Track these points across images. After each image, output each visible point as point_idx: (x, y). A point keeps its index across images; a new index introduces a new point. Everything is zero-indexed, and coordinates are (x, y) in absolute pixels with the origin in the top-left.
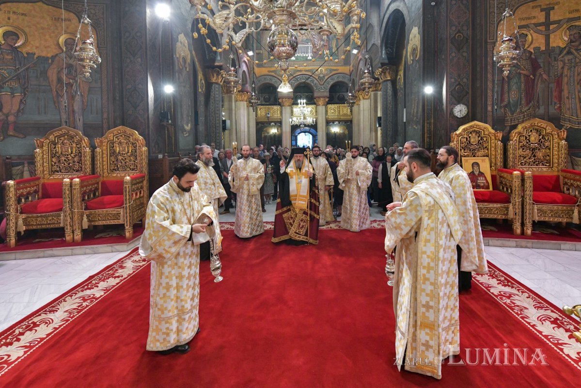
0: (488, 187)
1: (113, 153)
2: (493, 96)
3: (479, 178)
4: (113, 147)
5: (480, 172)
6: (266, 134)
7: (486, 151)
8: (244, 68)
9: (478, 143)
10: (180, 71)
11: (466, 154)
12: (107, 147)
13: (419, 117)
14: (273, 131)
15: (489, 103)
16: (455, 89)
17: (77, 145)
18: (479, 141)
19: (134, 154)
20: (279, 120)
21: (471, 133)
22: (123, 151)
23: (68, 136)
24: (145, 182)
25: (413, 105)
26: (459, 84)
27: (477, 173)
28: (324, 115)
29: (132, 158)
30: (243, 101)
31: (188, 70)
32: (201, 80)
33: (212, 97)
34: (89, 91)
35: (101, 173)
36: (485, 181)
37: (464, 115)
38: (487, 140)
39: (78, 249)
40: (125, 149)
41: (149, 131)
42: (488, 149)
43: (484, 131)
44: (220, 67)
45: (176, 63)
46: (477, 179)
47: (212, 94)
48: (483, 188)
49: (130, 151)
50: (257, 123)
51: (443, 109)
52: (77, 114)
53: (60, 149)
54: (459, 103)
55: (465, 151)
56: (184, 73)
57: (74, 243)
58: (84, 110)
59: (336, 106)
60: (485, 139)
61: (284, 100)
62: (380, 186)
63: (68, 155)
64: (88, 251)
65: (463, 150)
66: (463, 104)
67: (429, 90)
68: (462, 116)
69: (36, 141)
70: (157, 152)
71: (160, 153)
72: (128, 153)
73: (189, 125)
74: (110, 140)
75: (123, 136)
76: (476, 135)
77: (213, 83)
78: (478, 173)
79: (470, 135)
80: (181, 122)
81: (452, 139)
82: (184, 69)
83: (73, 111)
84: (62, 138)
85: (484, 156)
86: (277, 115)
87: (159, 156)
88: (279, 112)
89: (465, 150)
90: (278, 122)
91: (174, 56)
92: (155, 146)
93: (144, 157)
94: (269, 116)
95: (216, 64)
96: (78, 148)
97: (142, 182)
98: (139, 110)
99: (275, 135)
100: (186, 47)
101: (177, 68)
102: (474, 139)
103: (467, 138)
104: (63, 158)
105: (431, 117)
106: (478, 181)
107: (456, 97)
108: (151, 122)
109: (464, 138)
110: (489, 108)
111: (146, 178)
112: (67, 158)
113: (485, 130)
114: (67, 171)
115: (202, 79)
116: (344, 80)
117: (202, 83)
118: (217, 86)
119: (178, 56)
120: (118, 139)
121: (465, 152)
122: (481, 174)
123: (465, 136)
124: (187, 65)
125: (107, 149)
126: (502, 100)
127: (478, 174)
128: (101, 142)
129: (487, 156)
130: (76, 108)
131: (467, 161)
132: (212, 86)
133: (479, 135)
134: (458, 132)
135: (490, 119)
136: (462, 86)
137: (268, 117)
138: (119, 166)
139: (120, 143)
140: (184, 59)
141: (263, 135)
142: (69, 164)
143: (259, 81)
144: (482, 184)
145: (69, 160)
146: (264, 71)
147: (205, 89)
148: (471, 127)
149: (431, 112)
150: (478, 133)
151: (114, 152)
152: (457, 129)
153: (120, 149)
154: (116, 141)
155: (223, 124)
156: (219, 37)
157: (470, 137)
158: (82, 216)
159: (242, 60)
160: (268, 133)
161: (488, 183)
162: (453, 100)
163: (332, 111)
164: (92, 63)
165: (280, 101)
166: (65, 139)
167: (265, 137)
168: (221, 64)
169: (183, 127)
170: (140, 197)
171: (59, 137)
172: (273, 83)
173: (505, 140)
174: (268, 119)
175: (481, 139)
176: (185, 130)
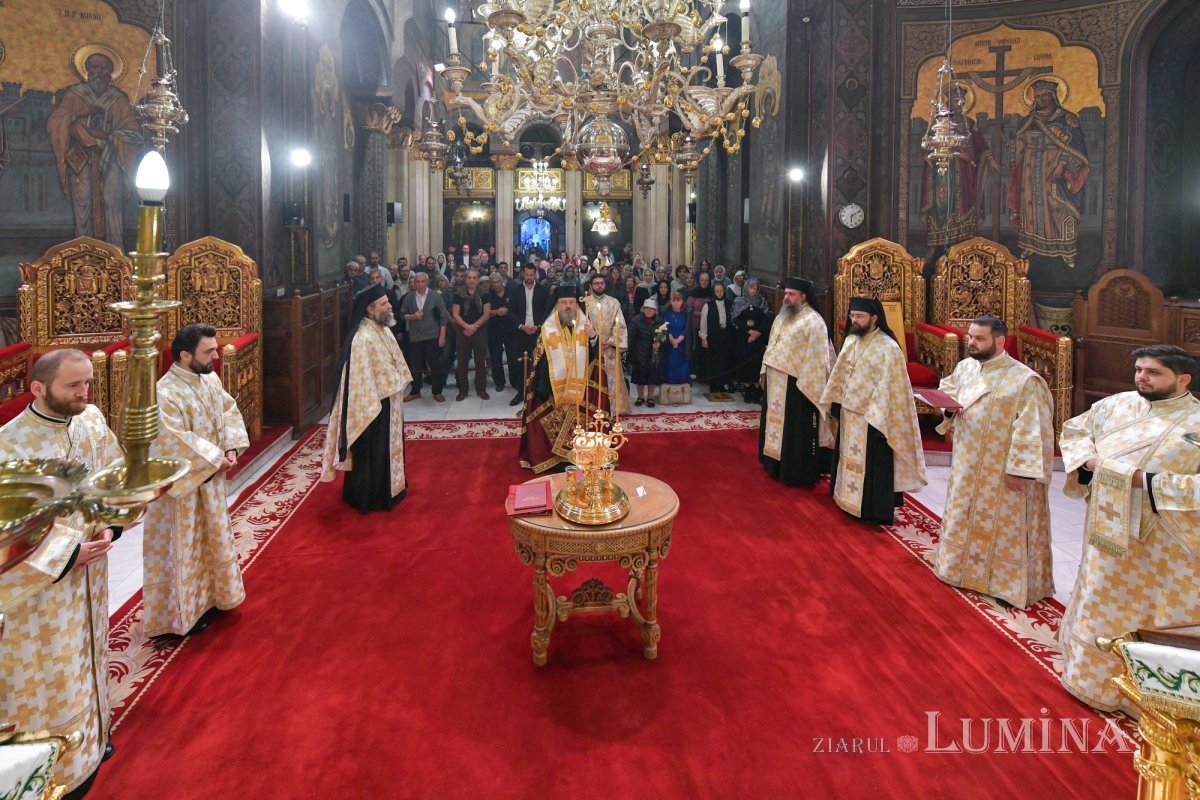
1: (189, 291)
2: (908, 194)
4: (190, 278)
6: (460, 221)
7: (897, 292)
8: (426, 95)
9: (884, 276)
10: (322, 120)
12: (176, 279)
13: (777, 220)
14: (476, 214)
15: (902, 205)
16: (843, 176)
17: (110, 274)
18: (885, 272)
19: (234, 292)
20: (491, 196)
21: (871, 258)
22: (211, 286)
23: (91, 256)
24: (257, 351)
25: (765, 198)
26: (850, 168)
28: (579, 190)
29: (228, 301)
30: (420, 160)
31: (334, 115)
32: (348, 125)
33: (369, 159)
37: (859, 223)
38: (897, 271)
40: (214, 283)
41: (261, 244)
42: (899, 288)
43: (893, 255)
44: (387, 101)
45: (315, 104)
47: (368, 152)
49: (225, 288)
50: (446, 201)
51: (821, 211)
52: (110, 211)
53: (72, 284)
54: (849, 202)
55: (861, 290)
56: (328, 122)
58: (124, 201)
60: (894, 270)
61: (501, 157)
62: (705, 344)
63: (90, 296)
65: (857, 289)
66: (857, 204)
67: (796, 175)
68: (855, 226)
70: (274, 284)
71: (279, 284)
72: (221, 290)
73: (335, 224)
74: (184, 265)
75: (211, 256)
76: (880, 261)
77: (371, 131)
79: (870, 262)
80: (321, 221)
81: (839, 269)
82: (328, 114)
83: (102, 204)
84: (79, 261)
85: (893, 301)
86: (487, 186)
87: (279, 291)
88: (490, 181)
90: (487, 199)
91: (312, 91)
92: (271, 273)
93: (255, 299)
94: (470, 187)
95: (380, 94)
96: (114, 281)
97: (251, 351)
98: (241, 202)
99: (477, 223)
100: (331, 70)
101: (316, 114)
102: (876, 269)
103: (864, 268)
104: (80, 303)
105: (799, 224)
107: (845, 191)
108: (265, 225)
109: (860, 266)
110: (902, 215)
111: (260, 342)
112: (88, 302)
113: (895, 254)
114: (88, 329)
115: (351, 123)
117: (351, 132)
118: (378, 137)
119: (317, 89)
120: (200, 263)
123: (862, 264)
124: (332, 108)
125: (176, 283)
129: (898, 300)
130: (108, 198)
132: (369, 136)
133: (886, 263)
134: (849, 257)
135: (902, 234)
136: (856, 172)
137: (468, 190)
138: (200, 317)
139: (205, 270)
140: (328, 94)
141: (454, 223)
142: (92, 315)
145: (92, 306)
147: (355, 142)
148: (871, 247)
149: (800, 213)
150: (883, 258)
151: (192, 287)
152: (848, 251)
153: (203, 281)
154: (195, 267)
155: (388, 210)
157: (869, 266)
159: (424, 81)
160: (465, 218)
162: (840, 196)
164: (169, 126)
165: (493, 159)
166: (85, 262)
167: (459, 226)
168: (389, 94)
169: (325, 230)
170: (249, 382)
171: (72, 259)
173: (929, 273)
174: (468, 195)
175: (889, 270)
176: (328, 236)
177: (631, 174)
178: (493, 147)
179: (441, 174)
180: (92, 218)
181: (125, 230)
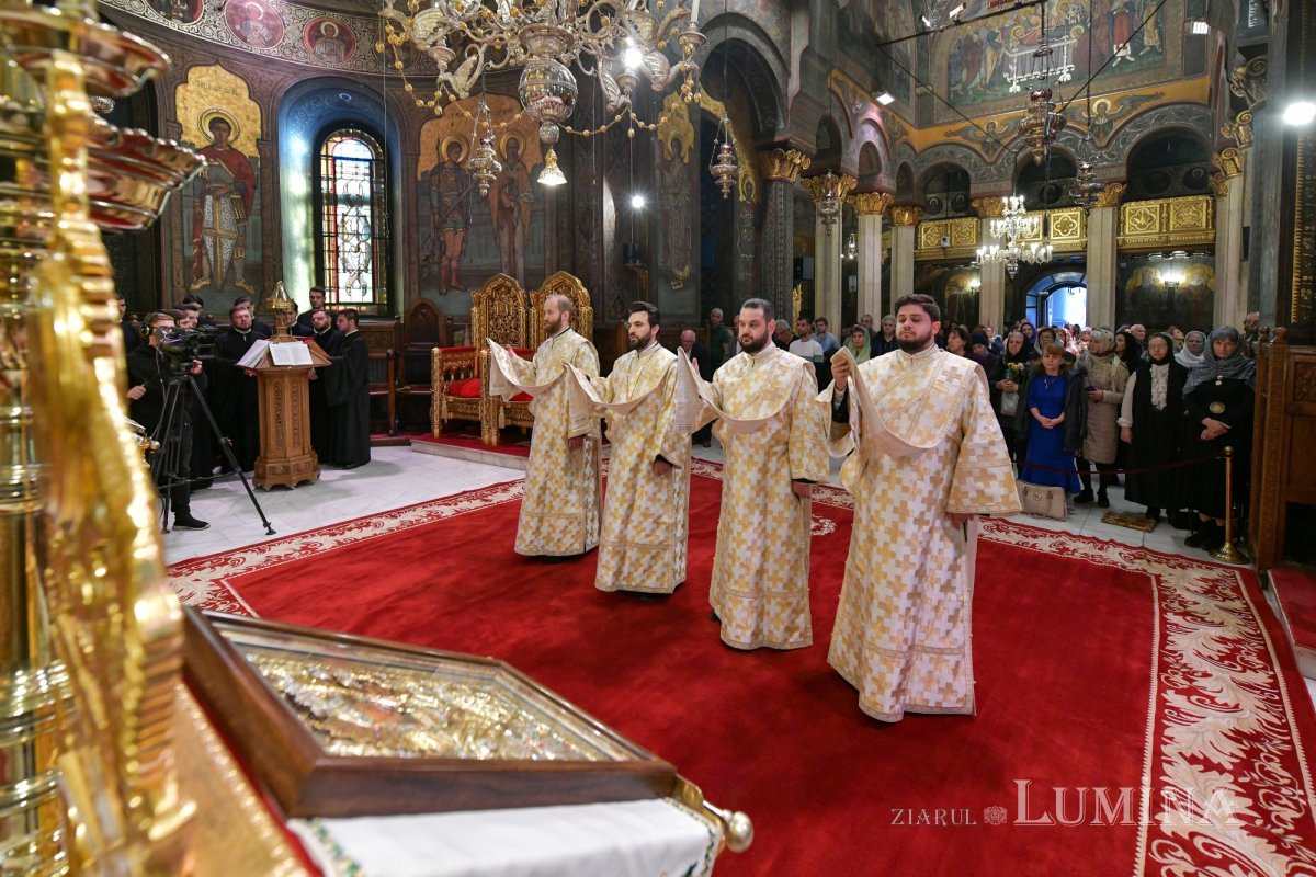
6: (956, 292)
8: (871, 135)
10: (667, 166)
14: (973, 283)
17: (514, 301)
20: (973, 255)
23: (505, 288)
28: (1109, 234)
30: (871, 212)
31: (686, 161)
33: (771, 211)
34: (531, 217)
39: (489, 456)
41: (603, 279)
44: (786, 145)
45: (657, 153)
47: (770, 203)
50: (918, 264)
52: (518, 255)
53: (497, 308)
56: (677, 168)
57: (489, 448)
58: (525, 247)
59: (1155, 204)
62: (1126, 435)
63: (505, 317)
64: (497, 461)
69: (474, 294)
73: (687, 268)
75: (563, 287)
77: (774, 180)
83: (514, 250)
84: (500, 292)
86: (966, 243)
88: (974, 231)
91: (652, 139)
92: (615, 306)
93: (583, 323)
94: (947, 244)
95: (778, 138)
96: (515, 306)
99: (978, 294)
100: (682, 117)
101: (658, 161)
104: (500, 322)
108: (607, 263)
112: (504, 321)
115: (750, 174)
116: (1182, 123)
117: (749, 183)
118: (781, 185)
124: (685, 152)
130: (517, 245)
132: (771, 186)
137: (944, 248)
141: (947, 295)
142: (506, 331)
143: (923, 162)
145: (506, 324)
146: (935, 135)
147: (756, 193)
155: (795, 266)
156: (780, 81)
158: (499, 409)
159: (862, 119)
160: (961, 289)
163: (1142, 221)
165: (975, 205)
166: (503, 293)
167: (953, 298)
168: (787, 136)
171: (497, 289)
172: (957, 162)
174: (945, 255)
176: (675, 278)
177: (1214, 201)
178: (974, 189)
179: (912, 231)
180: (510, 262)
181: (526, 269)
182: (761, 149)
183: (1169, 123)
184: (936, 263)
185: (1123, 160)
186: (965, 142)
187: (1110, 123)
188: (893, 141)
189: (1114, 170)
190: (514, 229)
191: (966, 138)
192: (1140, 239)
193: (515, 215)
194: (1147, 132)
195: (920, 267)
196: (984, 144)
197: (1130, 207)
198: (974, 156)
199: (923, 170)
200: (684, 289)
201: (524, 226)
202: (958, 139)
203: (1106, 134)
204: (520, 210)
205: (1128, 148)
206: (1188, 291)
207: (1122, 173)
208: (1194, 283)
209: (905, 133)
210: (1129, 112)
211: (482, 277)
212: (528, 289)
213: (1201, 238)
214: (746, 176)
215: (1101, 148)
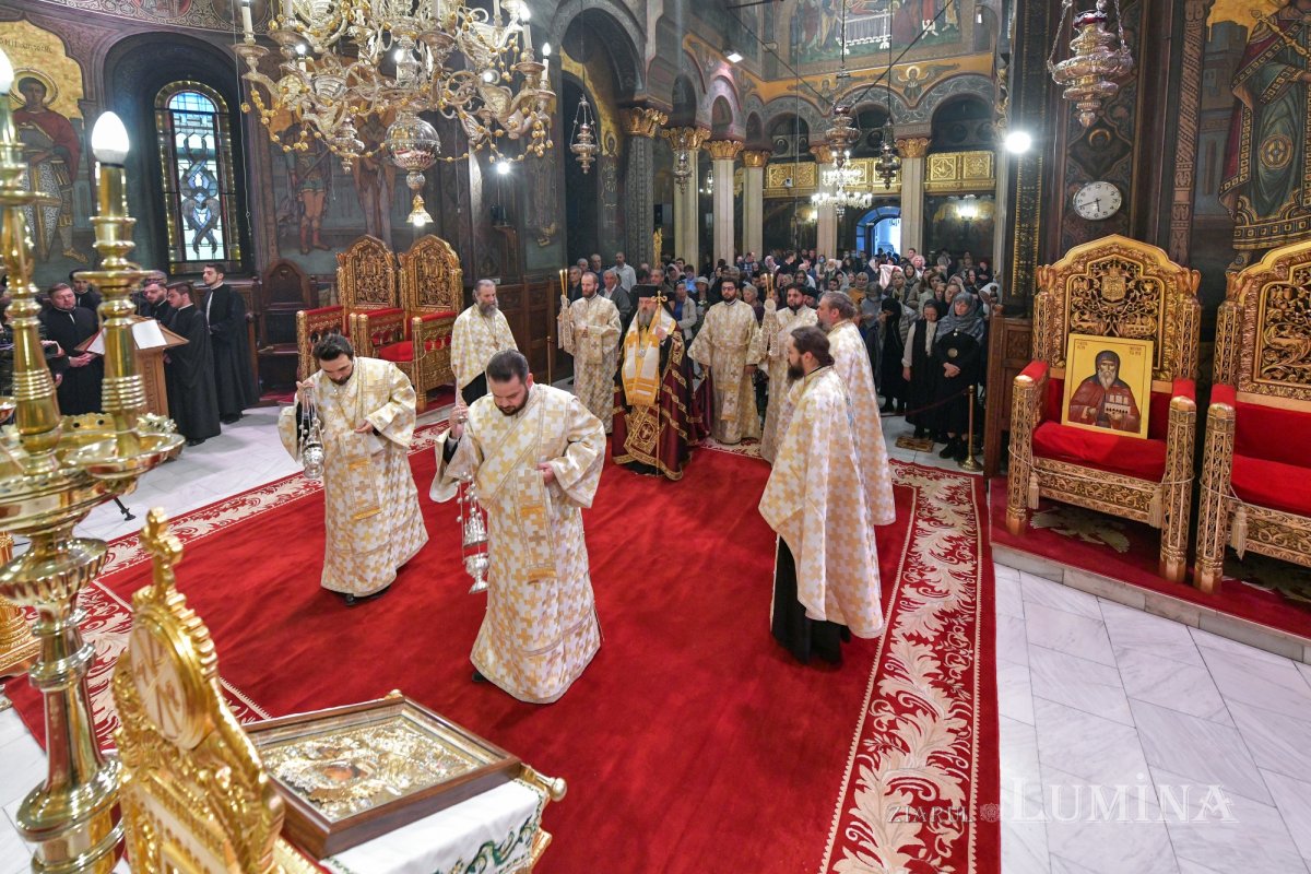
0: (1136, 429)
1: (421, 277)
2: (1195, 159)
3: (1112, 398)
4: (421, 266)
5: (1116, 378)
7: (1151, 324)
8: (723, 90)
9: (1127, 296)
11: (1085, 325)
12: (413, 267)
14: (815, 214)
15: (1182, 179)
16: (1086, 138)
17: (382, 262)
18: (1131, 291)
19: (447, 278)
21: (1104, 267)
22: (433, 273)
23: (371, 249)
27: (1106, 382)
28: (918, 180)
29: (443, 285)
30: (724, 158)
33: (632, 162)
34: (396, 180)
35: (407, 307)
36: (1128, 409)
37: (1107, 214)
38: (1154, 290)
40: (435, 271)
42: (1155, 318)
43: (1144, 263)
44: (644, 104)
46: (1105, 400)
48: (1118, 425)
49: (441, 275)
52: (384, 216)
53: (364, 268)
54: (1096, 178)
55: (1086, 317)
58: (391, 209)
59: (952, 156)
60: (1148, 287)
61: (821, 148)
62: (907, 374)
63: (373, 277)
65: (1076, 315)
66: (1111, 182)
68: (1101, 216)
69: (338, 254)
72: (439, 277)
73: (553, 226)
74: (417, 256)
75: (432, 250)
76: (1120, 273)
77: (635, 135)
78: (1110, 381)
79: (1101, 274)
80: (532, 222)
81: (1041, 283)
83: (380, 211)
84: (366, 252)
85: (1143, 338)
86: (809, 184)
88: (812, 176)
89: (1083, 313)
93: (454, 284)
94: (790, 185)
95: (637, 98)
96: (384, 267)
102: (1114, 286)
103: (1091, 281)
104: (368, 281)
105: (1034, 214)
106: (1107, 405)
107: (1089, 161)
108: (475, 227)
109: (1083, 279)
110: (1181, 196)
112: (372, 281)
113: (1148, 262)
114: (372, 300)
115: (612, 129)
116: (973, 91)
117: (611, 139)
118: (641, 140)
120: (426, 254)
121: (1083, 321)
122: (1120, 387)
123: (1086, 276)
126: (1229, 170)
127: (1111, 387)
128: (406, 259)
129: (1151, 338)
130: (382, 207)
131: (1083, 345)
132: (632, 141)
133: (1132, 275)
134: (1061, 264)
135: (1180, 230)
136: (1111, 129)
137: (788, 188)
138: (428, 296)
139: (429, 261)
142: (374, 289)
143: (769, 111)
144: (1117, 416)
145: (374, 284)
146: (780, 88)
147: (618, 148)
148: (1102, 251)
149: (1035, 198)
150: (1128, 269)
151: (423, 275)
152: (1059, 256)
153: (429, 271)
154: (424, 258)
155: (656, 212)
157: (1100, 279)
159: (714, 75)
161: (1138, 416)
163: (943, 170)
165: (813, 151)
166: (369, 252)
168: (645, 97)
169: (537, 230)
171: (363, 250)
172: (798, 113)
173: (1212, 295)
174: (789, 193)
175: (1137, 287)
176: (542, 235)
178: (813, 138)
179: (761, 172)
180: (375, 222)
181: (392, 230)
182: (621, 106)
183: (963, 90)
184: (781, 201)
185: (928, 119)
186: (805, 96)
187: (919, 87)
188: (743, 93)
189: (922, 127)
190: (377, 192)
191: (805, 92)
192: (941, 184)
193: (379, 177)
194: (947, 96)
195: (768, 203)
196: (820, 98)
197: (934, 158)
198: (812, 108)
199: (770, 118)
200: (551, 244)
201: (388, 188)
202: (800, 93)
203: (916, 96)
204: (384, 173)
205: (933, 109)
206: (979, 223)
207: (928, 130)
208: (983, 217)
209: (754, 86)
210: (934, 79)
211: (348, 238)
212: (396, 251)
213: (986, 185)
214: (608, 132)
215: (911, 108)
